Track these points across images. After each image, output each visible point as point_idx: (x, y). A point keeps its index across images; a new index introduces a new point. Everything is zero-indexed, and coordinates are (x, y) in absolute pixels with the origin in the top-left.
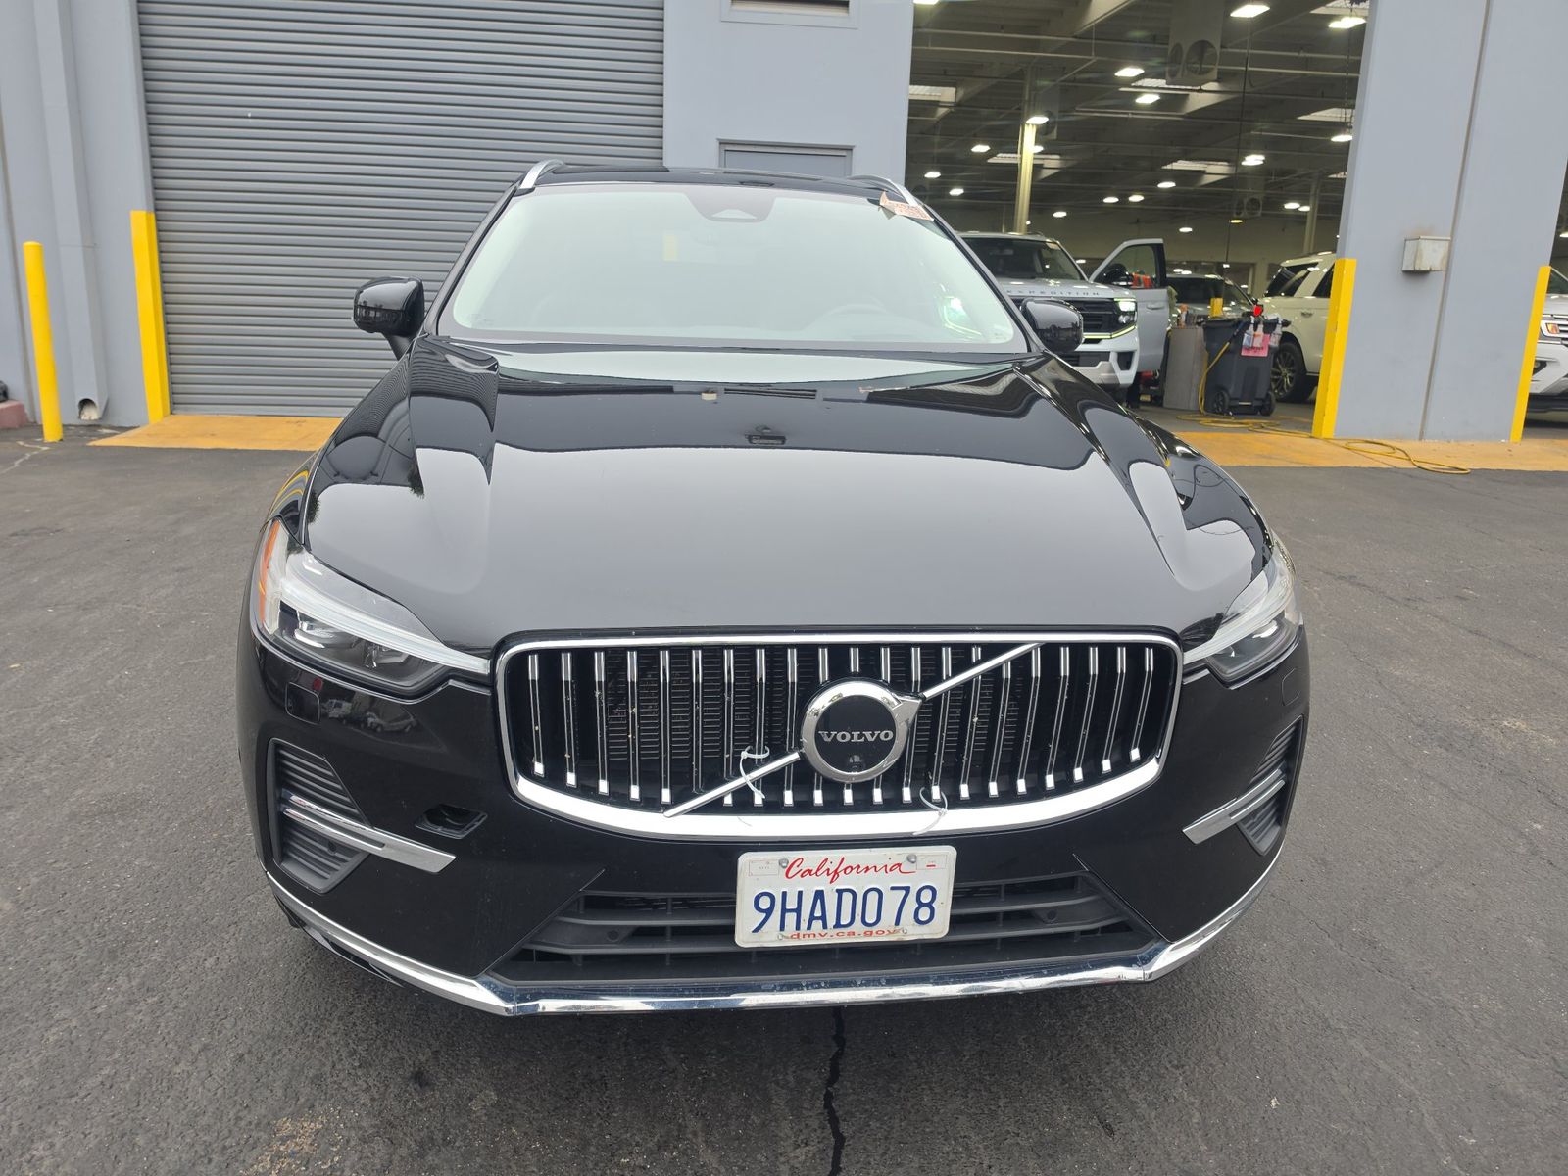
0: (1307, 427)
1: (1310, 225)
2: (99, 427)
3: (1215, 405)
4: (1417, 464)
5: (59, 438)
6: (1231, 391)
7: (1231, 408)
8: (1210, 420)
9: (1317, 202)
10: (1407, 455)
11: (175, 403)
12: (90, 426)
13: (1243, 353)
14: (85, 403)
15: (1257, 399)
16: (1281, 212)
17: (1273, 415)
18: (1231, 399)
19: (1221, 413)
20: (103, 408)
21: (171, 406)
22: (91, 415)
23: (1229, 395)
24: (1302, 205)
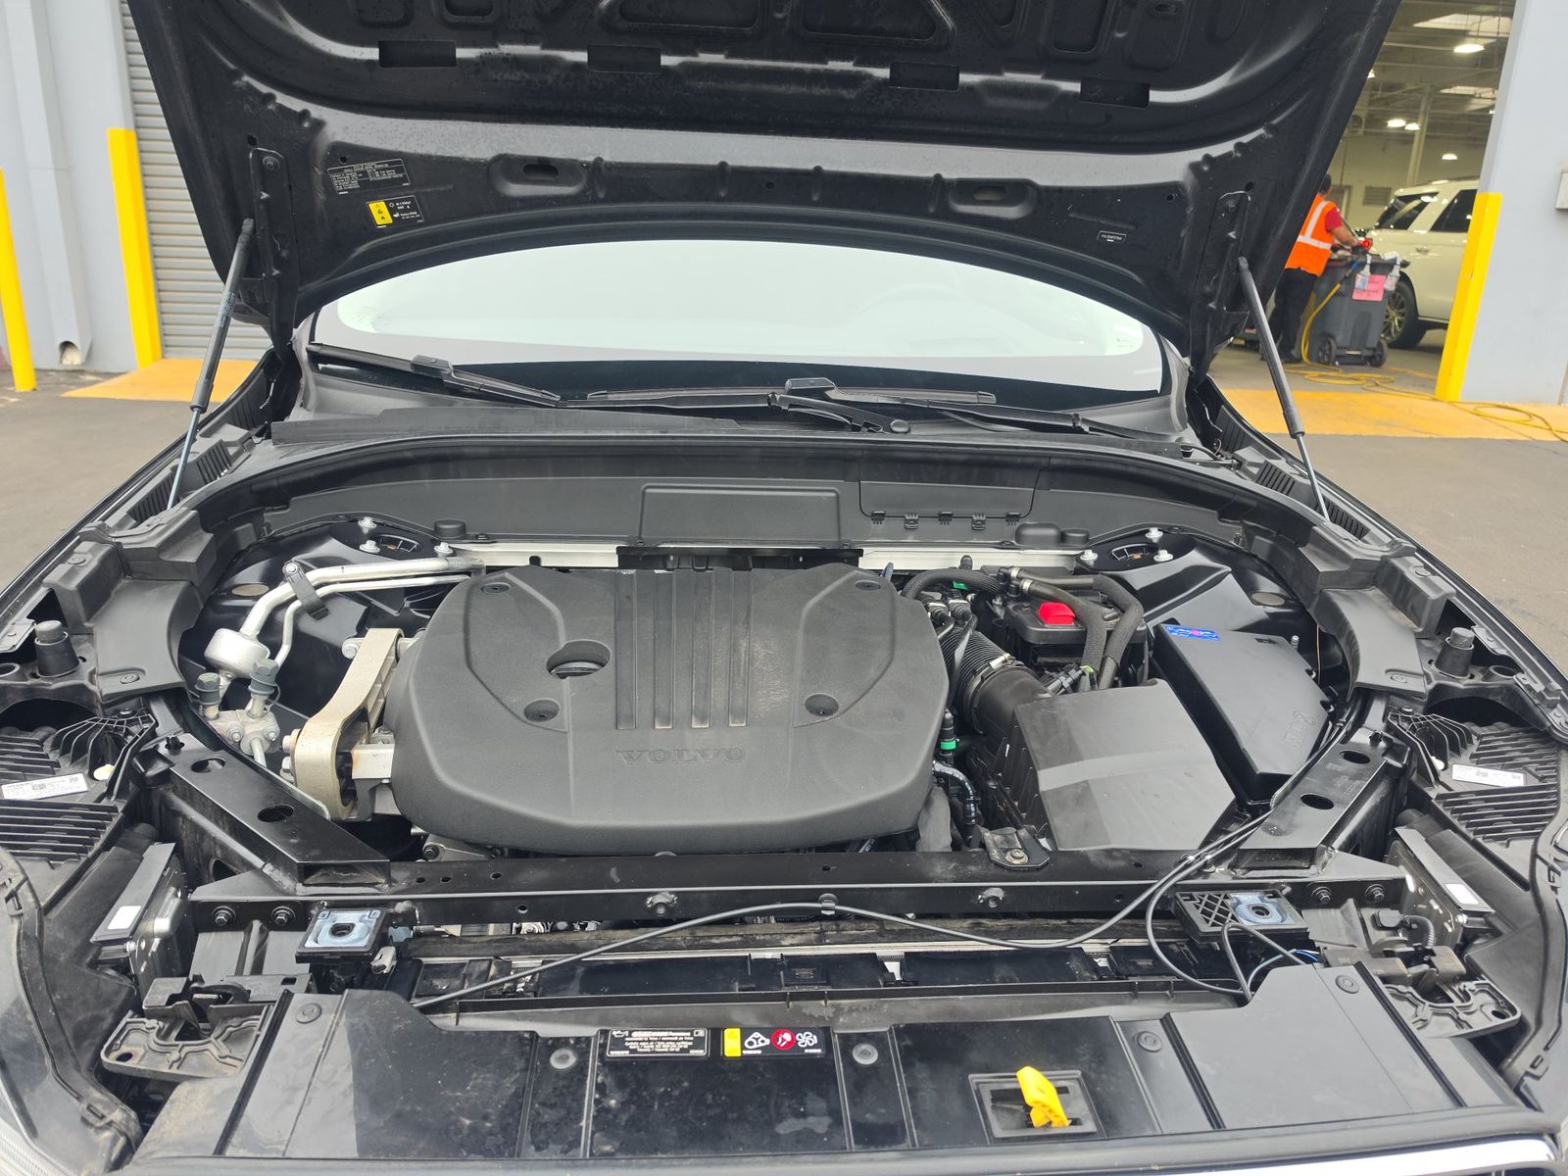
0: (1429, 385)
1: (1417, 146)
2: (82, 372)
3: (1321, 354)
4: (1559, 435)
5: (31, 388)
6: (1339, 338)
7: (1338, 357)
8: (1317, 373)
9: (1427, 120)
10: (1546, 423)
11: (167, 346)
12: (74, 371)
13: (1355, 296)
14: (66, 345)
15: (1369, 349)
16: (1385, 131)
17: (1383, 366)
18: (1338, 348)
19: (1327, 364)
20: (86, 350)
21: (162, 350)
22: (74, 359)
23: (1336, 343)
24: (1408, 122)
